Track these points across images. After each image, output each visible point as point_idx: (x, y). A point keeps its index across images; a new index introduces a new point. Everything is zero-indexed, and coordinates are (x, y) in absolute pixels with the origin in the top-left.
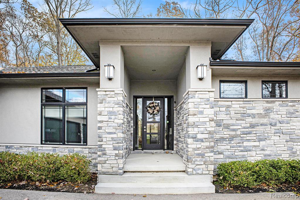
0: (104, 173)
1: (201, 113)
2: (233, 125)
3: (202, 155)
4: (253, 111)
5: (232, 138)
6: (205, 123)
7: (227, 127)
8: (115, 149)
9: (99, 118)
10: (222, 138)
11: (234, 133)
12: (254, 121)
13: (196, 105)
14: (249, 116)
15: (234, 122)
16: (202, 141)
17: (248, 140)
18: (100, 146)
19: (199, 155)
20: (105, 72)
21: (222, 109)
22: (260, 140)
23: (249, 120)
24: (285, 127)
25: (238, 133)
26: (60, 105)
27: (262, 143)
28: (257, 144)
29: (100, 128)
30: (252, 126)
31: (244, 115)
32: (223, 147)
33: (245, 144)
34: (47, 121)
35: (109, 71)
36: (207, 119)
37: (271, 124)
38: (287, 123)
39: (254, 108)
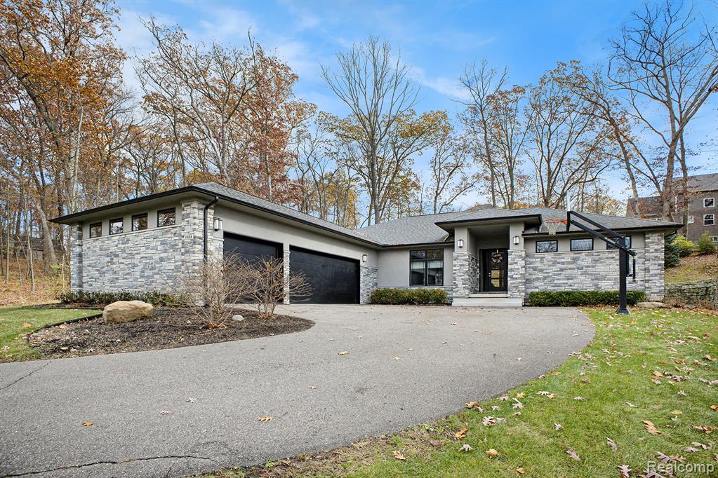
0: (457, 297)
1: (516, 263)
2: (546, 269)
3: (517, 287)
4: (563, 260)
5: (545, 278)
6: (518, 269)
7: (541, 271)
8: (464, 284)
9: (454, 268)
10: (537, 278)
11: (546, 275)
12: (563, 266)
13: (513, 259)
14: (559, 263)
15: (547, 267)
16: (516, 279)
17: (559, 279)
18: (455, 283)
19: (514, 287)
20: (458, 244)
21: (537, 260)
22: (568, 279)
23: (560, 266)
24: (590, 270)
25: (550, 274)
26: (424, 261)
27: (570, 281)
28: (564, 282)
29: (455, 273)
30: (562, 270)
31: (555, 263)
32: (538, 284)
33: (555, 282)
34: (413, 273)
35: (460, 243)
36: (520, 267)
37: (578, 268)
38: (593, 267)
39: (563, 258)
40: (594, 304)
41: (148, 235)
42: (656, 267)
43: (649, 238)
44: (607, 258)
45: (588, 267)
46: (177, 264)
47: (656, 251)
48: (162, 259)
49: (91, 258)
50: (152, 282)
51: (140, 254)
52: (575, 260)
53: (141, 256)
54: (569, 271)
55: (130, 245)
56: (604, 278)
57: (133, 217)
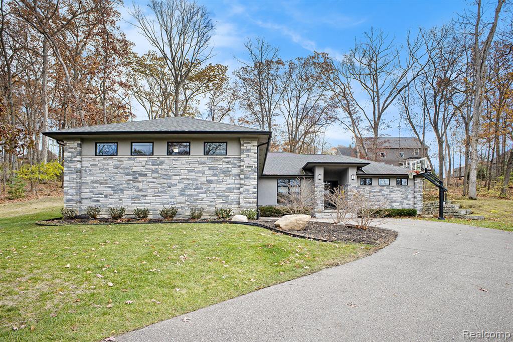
8: (321, 203)
9: (315, 193)
12: (375, 194)
14: (373, 192)
15: (366, 194)
18: (316, 203)
21: (361, 189)
22: (377, 202)
23: (373, 194)
24: (388, 197)
26: (287, 187)
28: (375, 203)
29: (316, 196)
30: (374, 196)
31: (370, 192)
35: (320, 177)
36: (355, 194)
37: (382, 196)
38: (390, 195)
39: (375, 189)
40: (394, 216)
41: (192, 160)
42: (419, 196)
43: (416, 180)
44: (397, 190)
45: (388, 195)
46: (228, 186)
47: (420, 187)
48: (210, 182)
49: (97, 175)
50: (197, 199)
51: (179, 175)
52: (381, 190)
53: (181, 177)
54: (378, 197)
55: (164, 166)
56: (395, 201)
57: (168, 143)
